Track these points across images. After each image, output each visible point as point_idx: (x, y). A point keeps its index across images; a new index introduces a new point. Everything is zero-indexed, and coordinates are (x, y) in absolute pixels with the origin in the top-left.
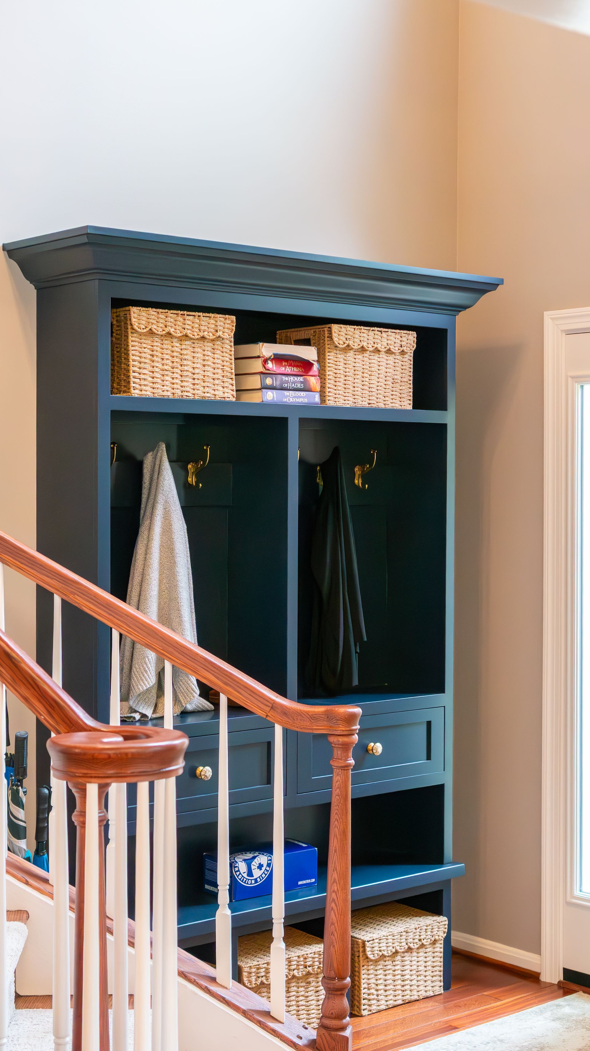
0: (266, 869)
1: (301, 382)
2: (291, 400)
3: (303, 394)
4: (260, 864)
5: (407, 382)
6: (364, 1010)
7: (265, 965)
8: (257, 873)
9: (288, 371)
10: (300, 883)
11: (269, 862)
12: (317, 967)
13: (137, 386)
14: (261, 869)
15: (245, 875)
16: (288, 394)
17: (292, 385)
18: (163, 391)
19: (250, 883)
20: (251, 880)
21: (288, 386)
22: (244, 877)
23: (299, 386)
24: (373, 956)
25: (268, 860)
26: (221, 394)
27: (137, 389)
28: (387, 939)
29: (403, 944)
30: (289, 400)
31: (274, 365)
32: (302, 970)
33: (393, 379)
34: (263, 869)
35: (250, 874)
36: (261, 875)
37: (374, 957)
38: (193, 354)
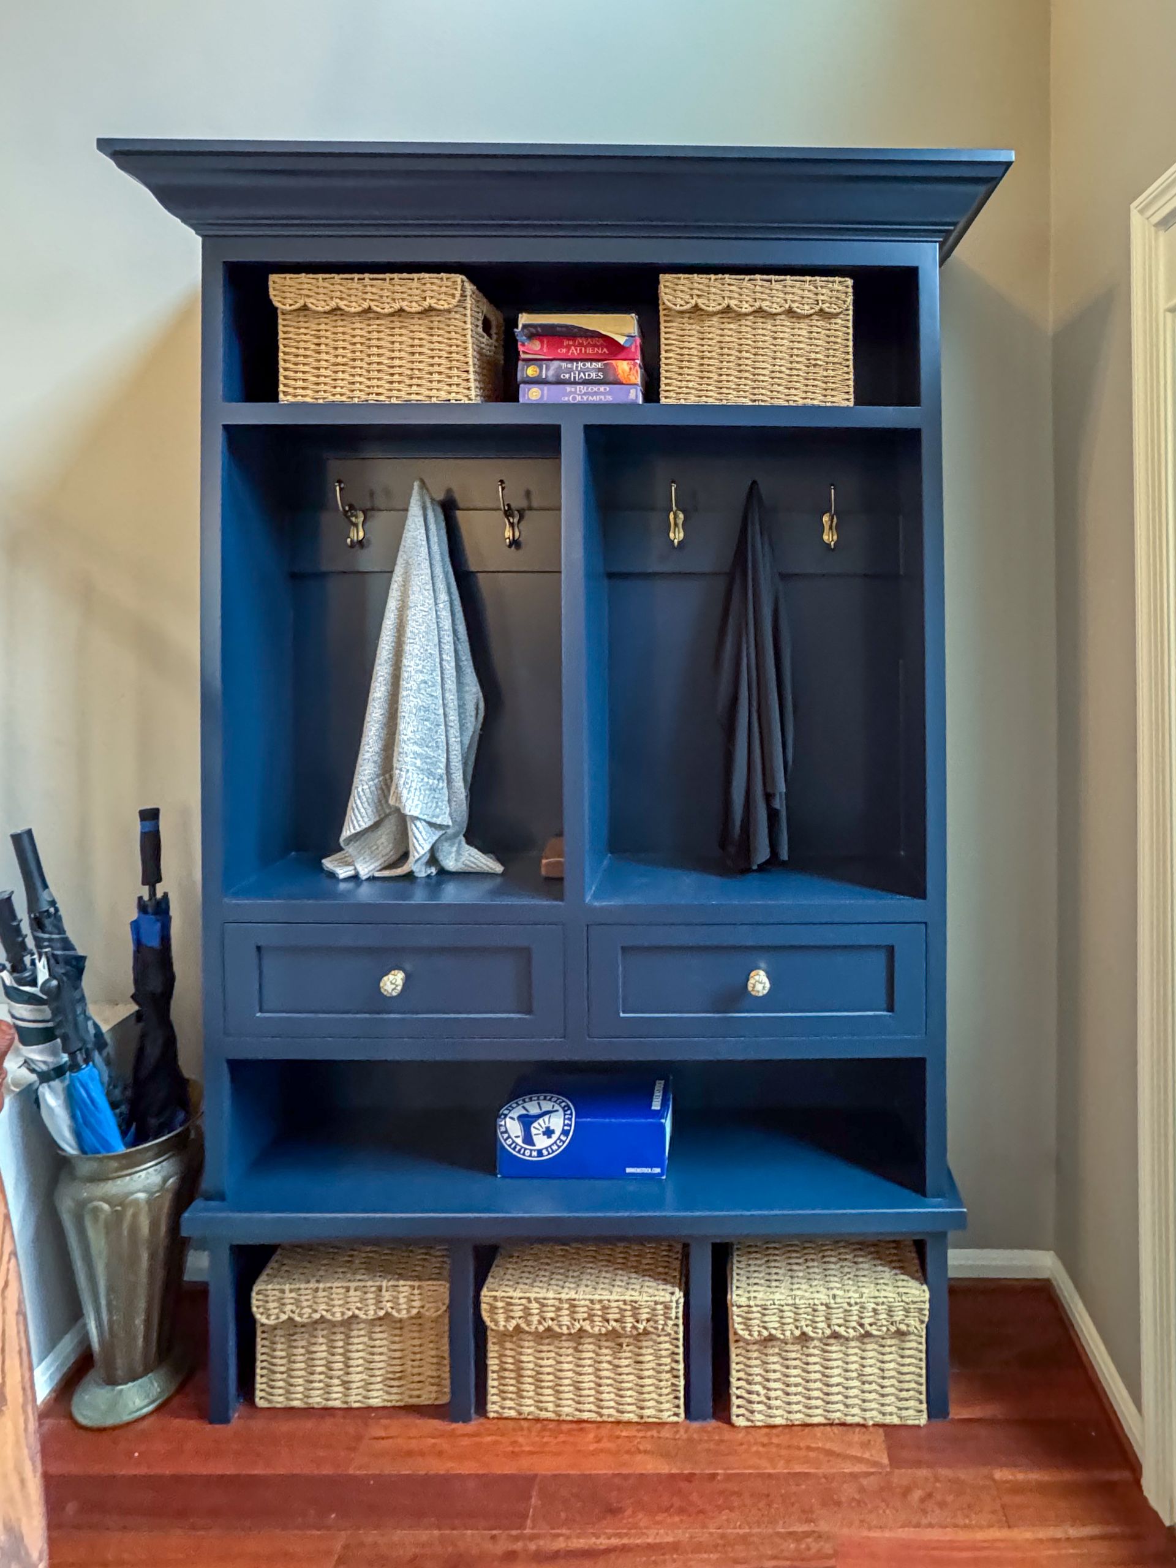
0: (559, 1138)
1: (599, 370)
2: (579, 398)
3: (605, 389)
4: (548, 1128)
5: (840, 364)
6: (738, 1416)
7: (524, 1301)
8: (541, 1142)
9: (573, 353)
10: (629, 1170)
11: (566, 1128)
12: (630, 1325)
13: (290, 390)
14: (549, 1137)
15: (519, 1141)
16: (573, 390)
17: (579, 374)
18: (334, 395)
19: (529, 1155)
20: (531, 1150)
21: (570, 377)
22: (517, 1144)
23: (593, 376)
24: (747, 1332)
25: (564, 1125)
26: (443, 395)
27: (290, 394)
28: (782, 1311)
29: (820, 1325)
30: (574, 398)
31: (545, 346)
32: (600, 1324)
33: (809, 360)
34: (555, 1137)
35: (528, 1139)
36: (550, 1146)
37: (750, 1335)
38: (390, 338)
